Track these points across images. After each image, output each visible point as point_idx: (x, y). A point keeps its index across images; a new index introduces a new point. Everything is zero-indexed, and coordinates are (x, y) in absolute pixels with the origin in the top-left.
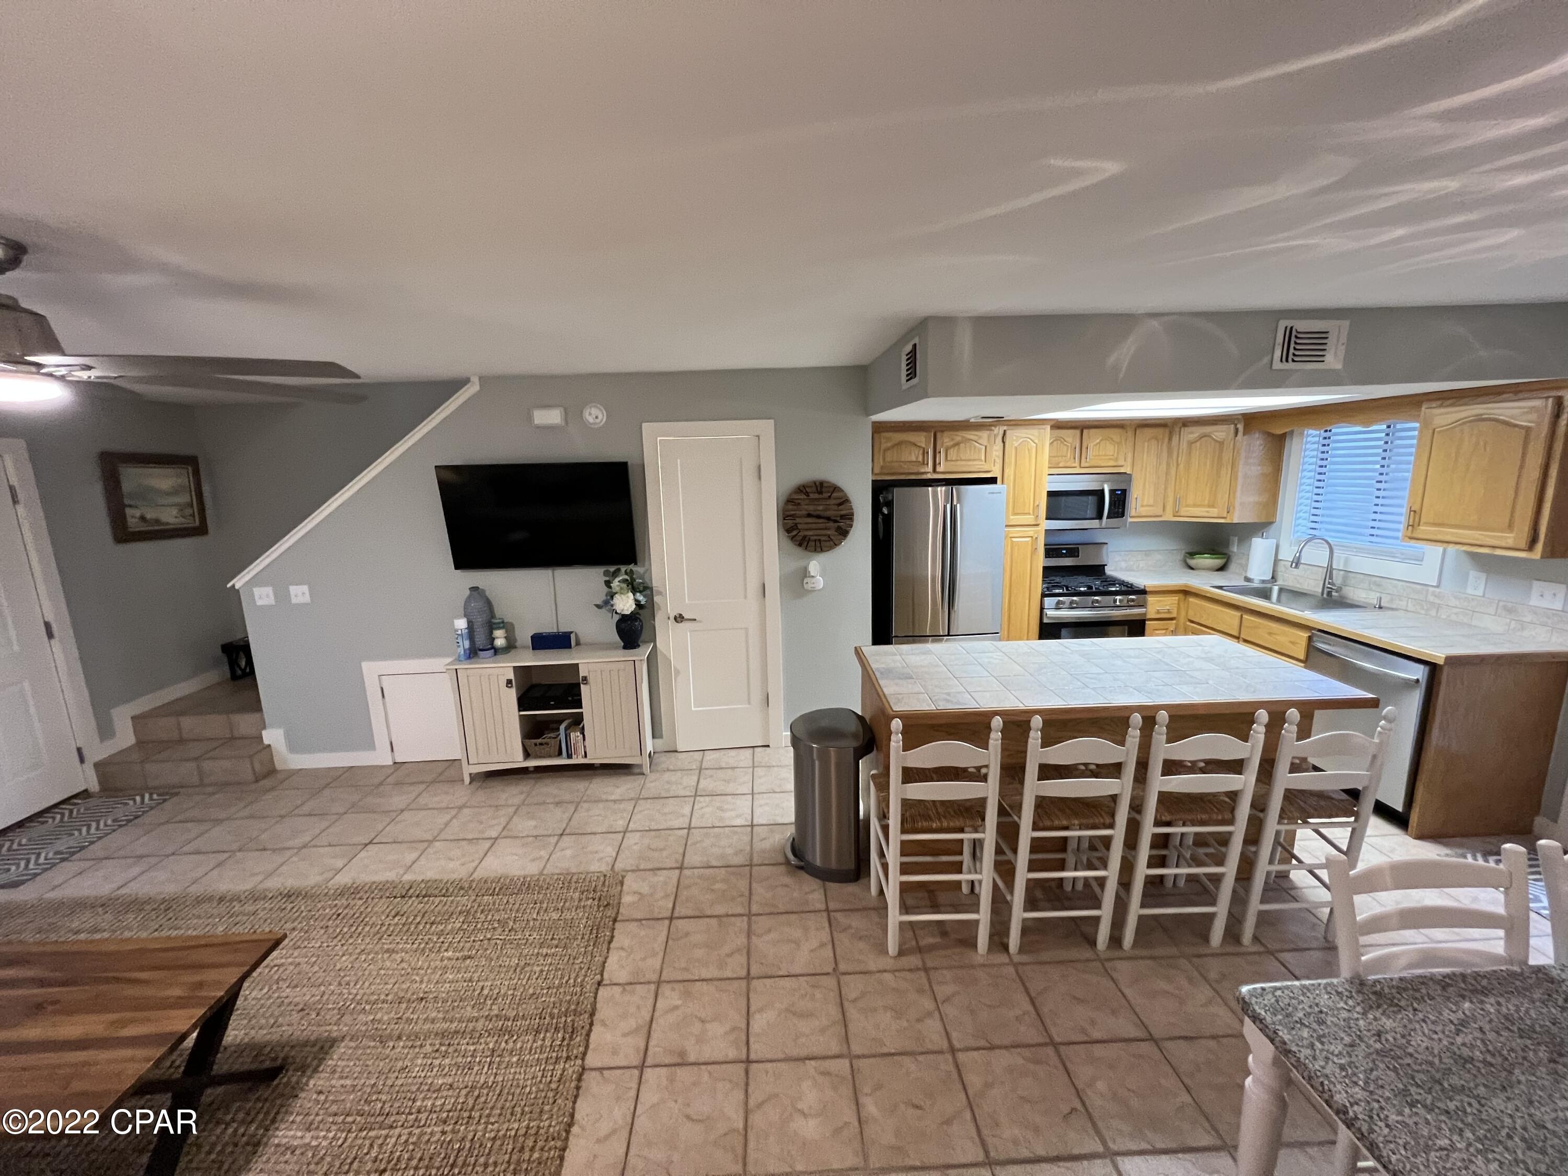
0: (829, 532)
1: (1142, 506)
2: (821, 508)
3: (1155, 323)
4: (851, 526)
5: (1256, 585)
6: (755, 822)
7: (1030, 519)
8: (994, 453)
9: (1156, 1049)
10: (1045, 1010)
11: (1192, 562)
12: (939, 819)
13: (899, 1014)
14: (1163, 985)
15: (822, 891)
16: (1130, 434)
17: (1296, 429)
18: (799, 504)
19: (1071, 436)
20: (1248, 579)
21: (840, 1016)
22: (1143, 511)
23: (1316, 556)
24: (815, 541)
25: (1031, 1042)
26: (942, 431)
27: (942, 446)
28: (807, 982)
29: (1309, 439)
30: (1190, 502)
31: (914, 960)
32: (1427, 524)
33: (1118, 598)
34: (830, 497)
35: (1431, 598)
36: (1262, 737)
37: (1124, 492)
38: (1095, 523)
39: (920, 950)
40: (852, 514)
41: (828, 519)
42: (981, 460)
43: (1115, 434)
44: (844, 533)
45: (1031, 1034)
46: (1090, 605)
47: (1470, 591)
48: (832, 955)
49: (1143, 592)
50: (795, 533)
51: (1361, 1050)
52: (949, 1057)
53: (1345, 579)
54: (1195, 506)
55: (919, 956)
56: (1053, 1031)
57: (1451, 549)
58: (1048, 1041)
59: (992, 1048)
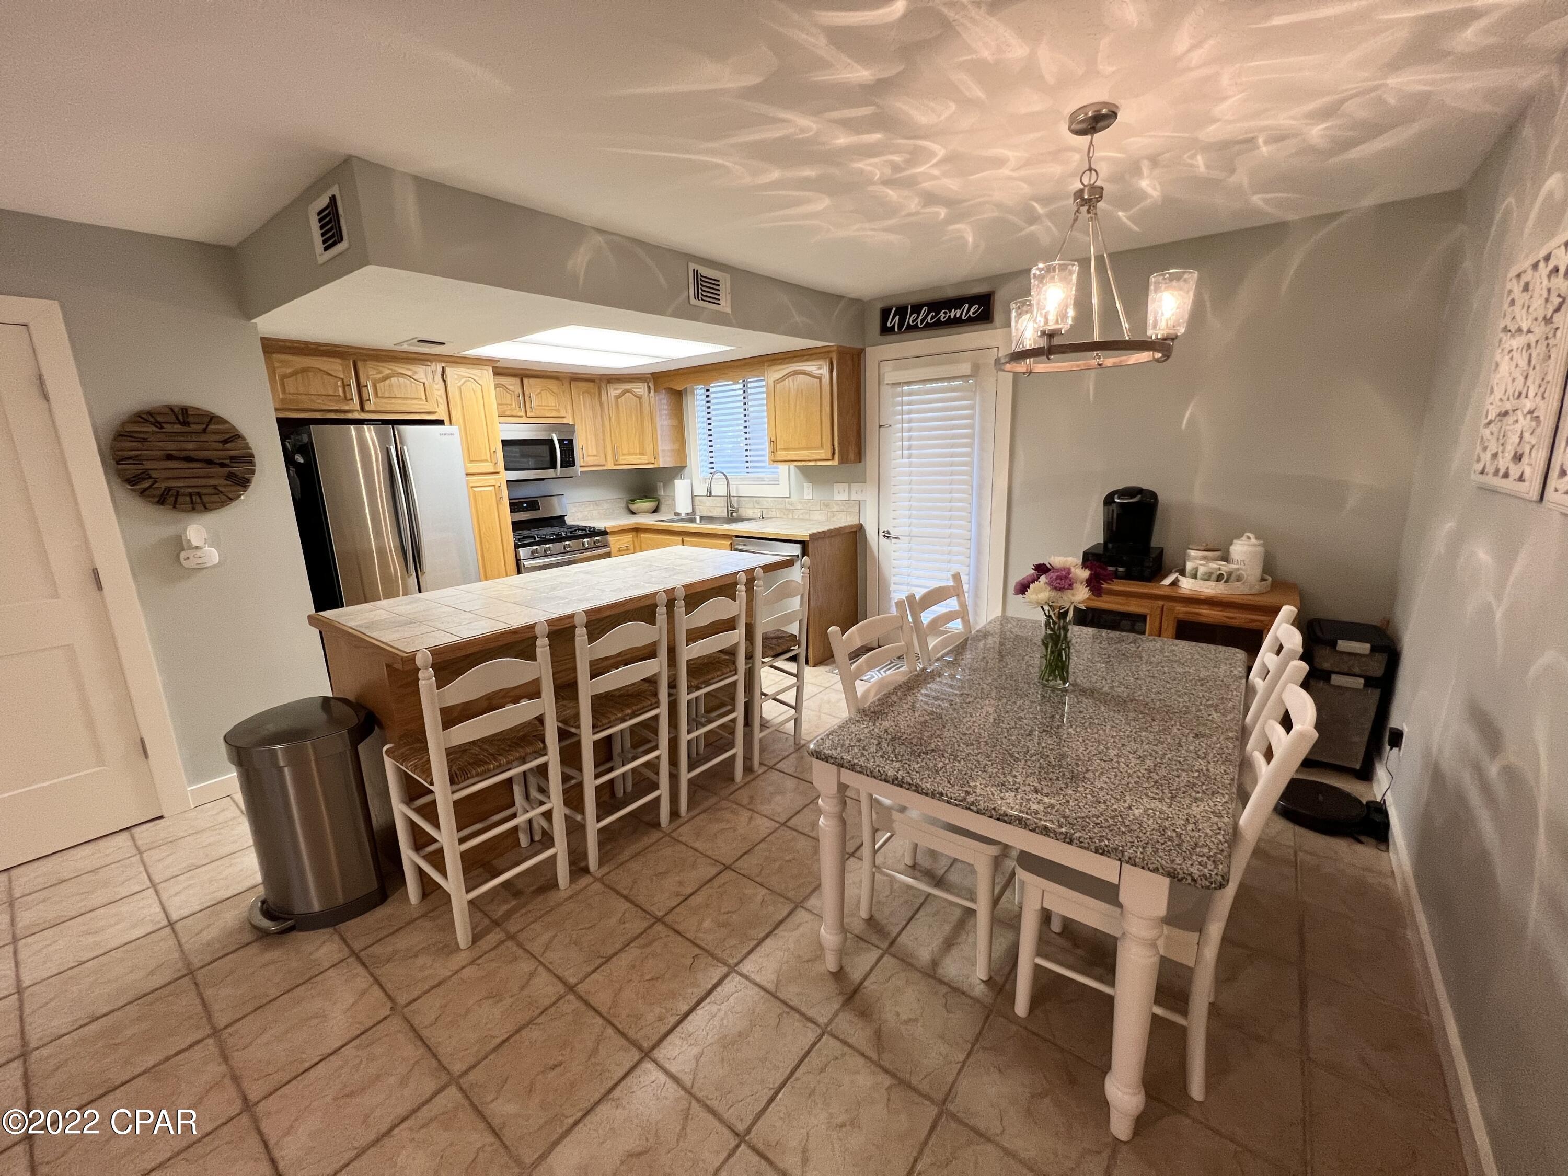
0: (213, 482)
1: (588, 456)
2: (191, 446)
3: (599, 239)
4: (253, 472)
5: (683, 516)
6: (174, 916)
7: (489, 467)
8: (436, 392)
9: (732, 872)
10: (641, 899)
11: (634, 507)
12: (495, 759)
13: (495, 997)
14: (717, 827)
15: (336, 937)
16: (566, 384)
17: (688, 386)
18: (145, 440)
19: (512, 384)
20: (677, 514)
21: (422, 1050)
22: (590, 460)
23: (720, 489)
24: (191, 495)
25: (639, 931)
26: (365, 360)
27: (368, 378)
28: (356, 1048)
29: (698, 397)
30: (625, 451)
31: (494, 937)
32: (781, 449)
33: (586, 540)
34: (204, 431)
35: (788, 506)
36: (744, 594)
37: (571, 442)
38: (550, 473)
39: (497, 923)
40: (252, 456)
41: (209, 462)
42: (421, 399)
43: (552, 385)
44: (243, 483)
45: (637, 926)
46: (563, 551)
47: (806, 497)
48: (382, 994)
49: (604, 533)
50: (145, 485)
51: (884, 744)
52: (571, 997)
53: (738, 502)
54: (629, 454)
55: (498, 930)
56: (653, 909)
57: (792, 465)
58: (654, 920)
59: (608, 959)
